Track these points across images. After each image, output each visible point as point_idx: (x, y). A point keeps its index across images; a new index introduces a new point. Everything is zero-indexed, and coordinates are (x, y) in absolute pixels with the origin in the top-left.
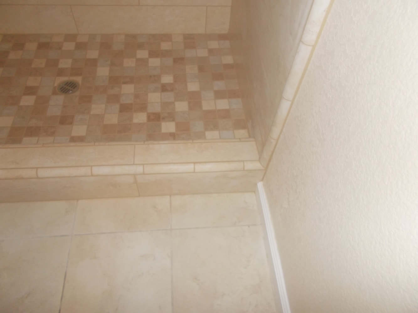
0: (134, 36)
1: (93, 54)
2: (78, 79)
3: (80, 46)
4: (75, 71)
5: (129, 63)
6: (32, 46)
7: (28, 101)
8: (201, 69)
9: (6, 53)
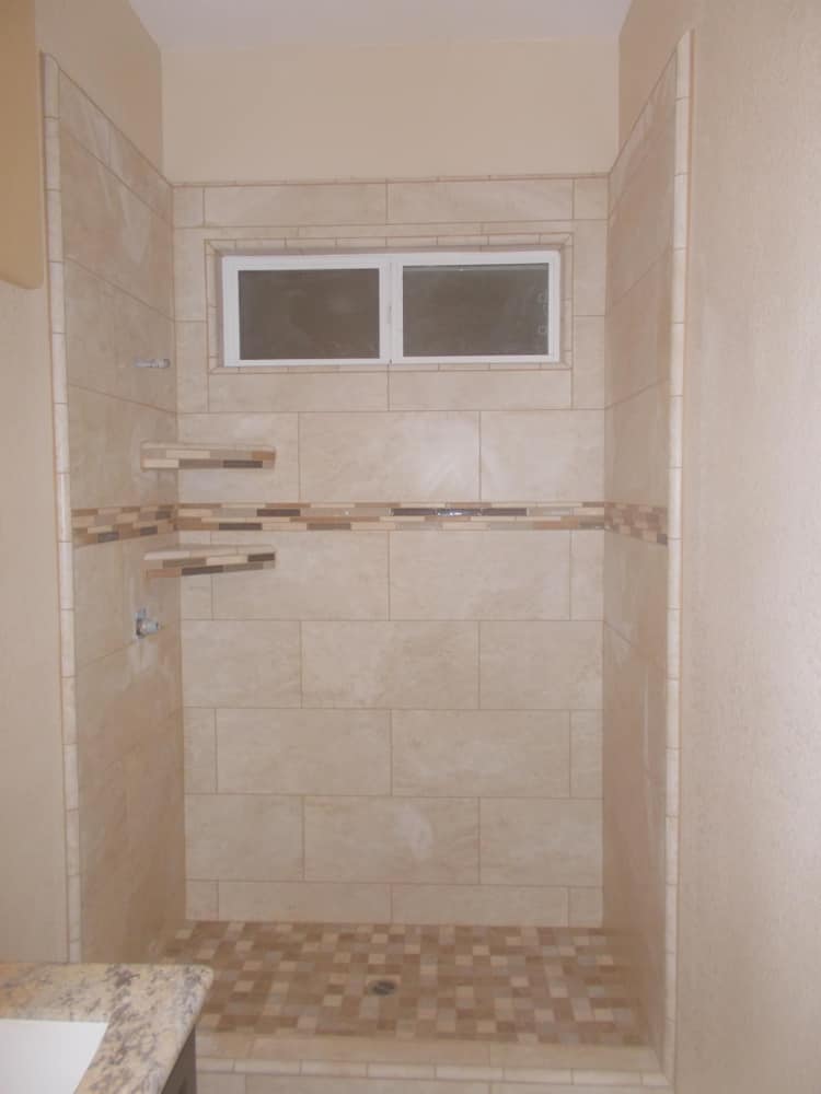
0: (467, 929)
1: (413, 948)
2: (397, 979)
3: (394, 939)
4: (392, 968)
5: (463, 961)
6: (331, 938)
7: (333, 1001)
8: (568, 970)
9: (298, 945)
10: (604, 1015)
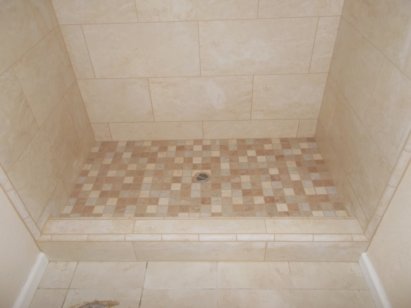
0: (243, 141)
1: (216, 154)
2: (208, 172)
3: (205, 148)
4: (206, 166)
5: (243, 160)
6: (172, 149)
7: (176, 187)
8: (299, 164)
9: (155, 154)
10: (321, 191)
